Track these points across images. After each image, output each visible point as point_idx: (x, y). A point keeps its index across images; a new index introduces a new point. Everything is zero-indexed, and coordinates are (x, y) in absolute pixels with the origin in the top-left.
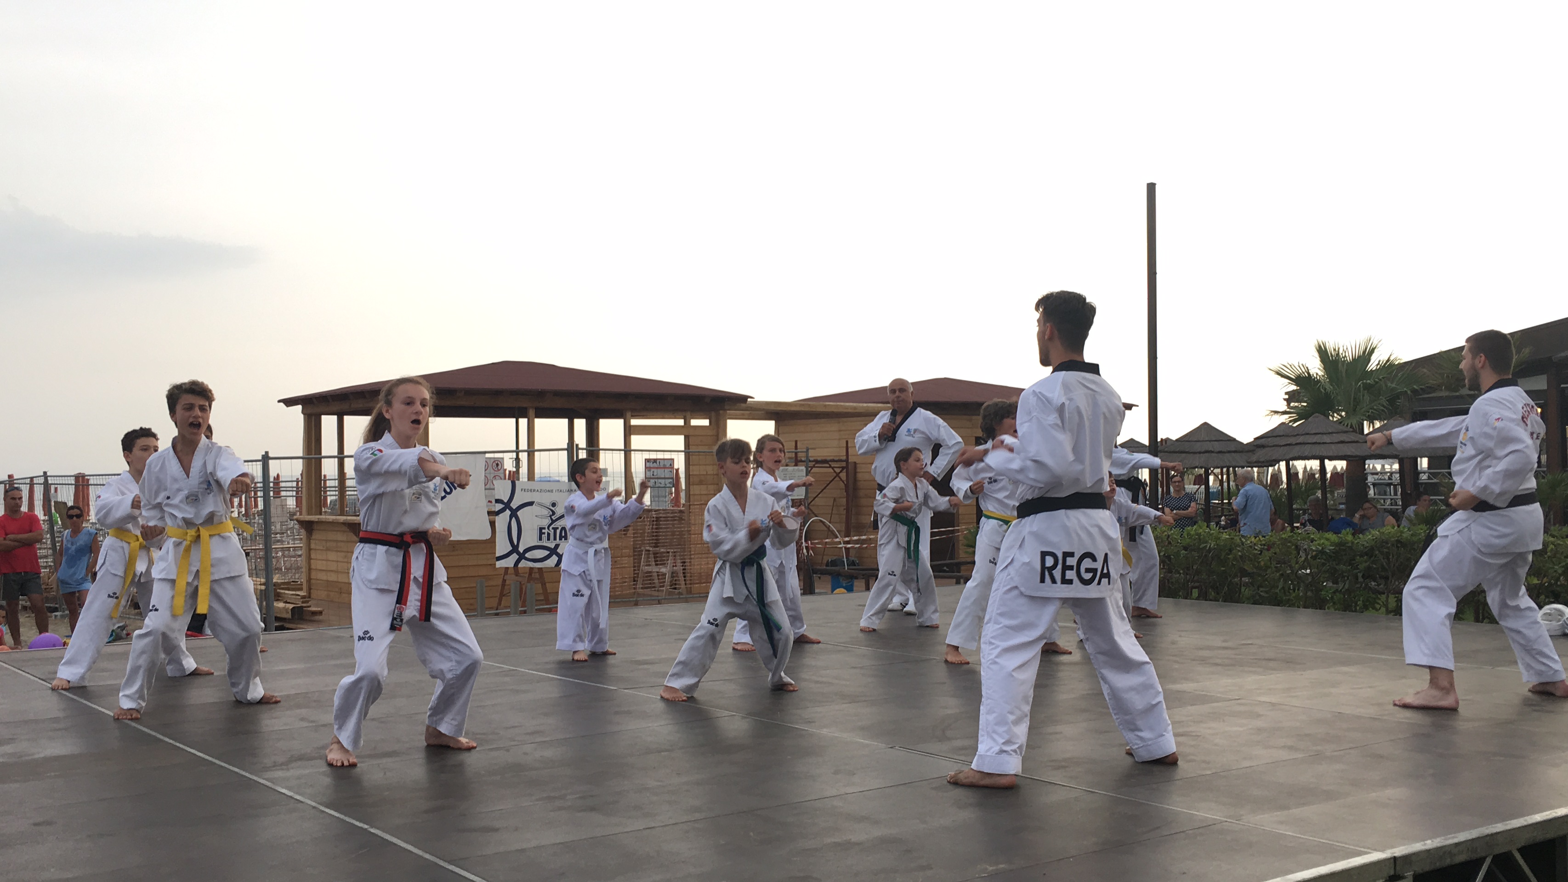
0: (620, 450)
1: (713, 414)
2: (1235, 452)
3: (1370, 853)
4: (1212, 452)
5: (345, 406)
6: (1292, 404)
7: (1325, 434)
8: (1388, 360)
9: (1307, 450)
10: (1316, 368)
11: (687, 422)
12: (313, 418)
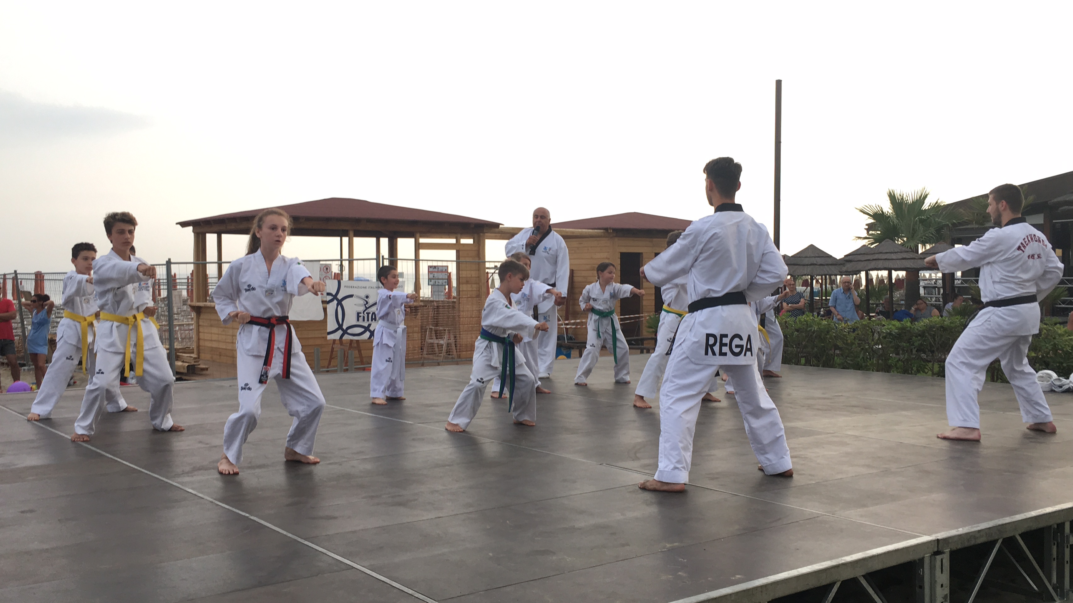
0: (412, 260)
1: (476, 236)
2: (831, 265)
3: (922, 536)
4: (816, 265)
5: (223, 228)
6: (870, 232)
7: (893, 253)
8: (937, 203)
9: (880, 264)
10: (887, 208)
11: (458, 241)
12: (200, 236)
